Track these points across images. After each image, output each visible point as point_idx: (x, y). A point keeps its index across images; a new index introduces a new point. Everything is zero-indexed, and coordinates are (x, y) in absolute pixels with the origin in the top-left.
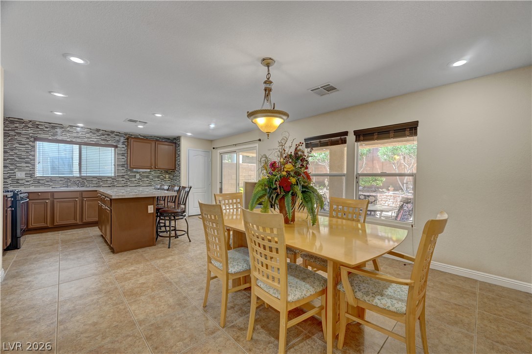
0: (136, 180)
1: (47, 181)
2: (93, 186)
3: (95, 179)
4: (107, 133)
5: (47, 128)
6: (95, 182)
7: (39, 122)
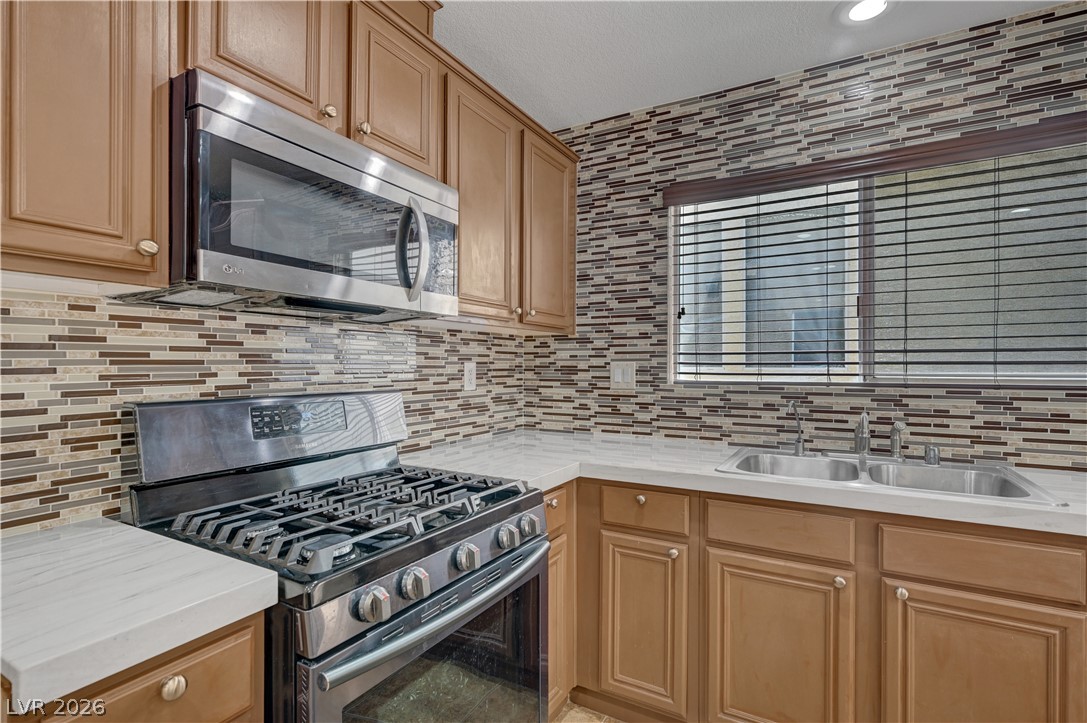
1: (713, 410)
2: (948, 453)
3: (966, 405)
5: (708, 122)
6: (963, 427)
7: (683, 103)
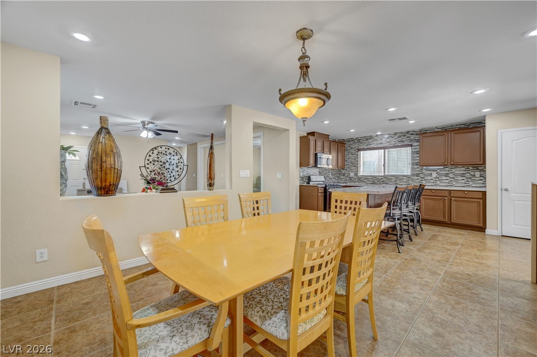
0: (431, 179)
2: (391, 183)
4: (403, 134)
6: (393, 180)
7: (360, 137)
